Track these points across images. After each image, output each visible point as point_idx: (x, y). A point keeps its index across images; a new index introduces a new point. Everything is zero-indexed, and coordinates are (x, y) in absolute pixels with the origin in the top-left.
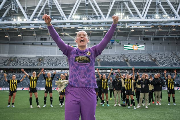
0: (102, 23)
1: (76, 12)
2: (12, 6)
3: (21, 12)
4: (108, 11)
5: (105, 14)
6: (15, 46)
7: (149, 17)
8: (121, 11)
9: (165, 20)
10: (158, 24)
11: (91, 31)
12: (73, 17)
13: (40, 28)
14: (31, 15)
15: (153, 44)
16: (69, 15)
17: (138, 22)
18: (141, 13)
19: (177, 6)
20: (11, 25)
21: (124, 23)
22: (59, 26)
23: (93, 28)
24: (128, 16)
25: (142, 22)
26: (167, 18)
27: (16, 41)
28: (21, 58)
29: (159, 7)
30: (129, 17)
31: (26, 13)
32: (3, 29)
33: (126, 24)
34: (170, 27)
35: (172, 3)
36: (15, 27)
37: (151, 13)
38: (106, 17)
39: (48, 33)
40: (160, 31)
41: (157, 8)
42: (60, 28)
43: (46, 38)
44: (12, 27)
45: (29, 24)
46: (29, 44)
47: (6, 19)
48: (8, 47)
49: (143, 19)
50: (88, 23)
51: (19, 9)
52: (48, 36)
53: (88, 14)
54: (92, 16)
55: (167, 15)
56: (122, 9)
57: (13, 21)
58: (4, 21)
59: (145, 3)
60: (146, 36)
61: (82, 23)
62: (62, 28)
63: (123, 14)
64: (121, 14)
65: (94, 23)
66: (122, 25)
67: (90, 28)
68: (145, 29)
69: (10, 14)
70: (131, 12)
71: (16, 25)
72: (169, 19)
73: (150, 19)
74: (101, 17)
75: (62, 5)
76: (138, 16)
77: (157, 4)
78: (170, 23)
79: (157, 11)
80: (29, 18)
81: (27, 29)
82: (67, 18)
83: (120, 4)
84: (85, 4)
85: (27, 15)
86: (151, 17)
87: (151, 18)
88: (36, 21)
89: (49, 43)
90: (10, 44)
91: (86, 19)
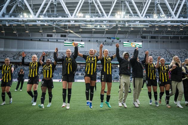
0: (104, 22)
1: (80, 11)
2: (18, 3)
3: (28, 8)
4: (110, 10)
5: (107, 13)
6: (24, 41)
7: (148, 17)
8: (122, 10)
9: (163, 20)
10: (155, 23)
11: (94, 29)
12: (77, 14)
13: (46, 25)
14: (37, 12)
15: (150, 42)
16: (73, 13)
17: (138, 21)
18: (141, 13)
19: (174, 6)
20: (18, 21)
21: (125, 22)
22: (64, 23)
23: (96, 26)
24: (128, 15)
25: (141, 21)
26: (164, 17)
27: (24, 37)
28: (29, 52)
29: (157, 7)
30: (130, 16)
31: (33, 10)
32: (10, 25)
33: (126, 23)
34: (166, 27)
35: (170, 4)
36: (22, 23)
37: (150, 13)
38: (107, 16)
39: (53, 30)
40: (157, 30)
41: (155, 9)
42: (65, 25)
43: (52, 35)
44: (19, 23)
45: (35, 21)
46: (36, 40)
47: (13, 15)
48: (17, 42)
49: (143, 18)
50: (91, 21)
51: (26, 6)
52: (54, 32)
53: (92, 13)
54: (95, 14)
55: (164, 15)
56: (123, 8)
57: (20, 17)
58: (11, 17)
59: (145, 3)
60: (144, 35)
61: (85, 21)
62: (66, 25)
63: (124, 13)
64: (122, 13)
65: (96, 21)
66: (123, 23)
67: (93, 26)
68: (143, 28)
69: (17, 11)
70: (131, 12)
71: (23, 21)
72: (166, 18)
73: (148, 19)
74: (103, 16)
75: (66, 4)
76: (138, 16)
77: (155, 4)
78: (166, 23)
79: (155, 12)
80: (35, 15)
81: (34, 25)
82: (72, 15)
83: (121, 4)
84: (88, 2)
85: (33, 12)
86: (149, 16)
87: (150, 18)
88: (42, 18)
89: (55, 39)
90: (18, 39)
91: (89, 16)
